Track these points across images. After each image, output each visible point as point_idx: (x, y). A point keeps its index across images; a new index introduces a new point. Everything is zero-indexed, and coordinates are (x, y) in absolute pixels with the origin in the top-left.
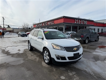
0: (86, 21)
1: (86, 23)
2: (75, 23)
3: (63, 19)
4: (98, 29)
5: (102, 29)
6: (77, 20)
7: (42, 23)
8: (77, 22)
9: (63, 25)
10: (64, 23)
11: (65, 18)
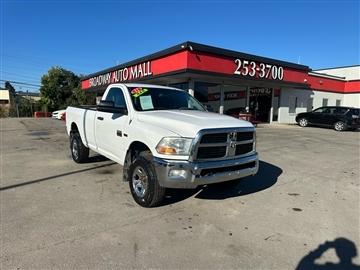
0: (278, 67)
1: (277, 73)
2: (236, 72)
3: (186, 52)
4: (325, 101)
6: (245, 62)
8: (243, 70)
9: (190, 80)
10: (188, 70)
11: (191, 48)
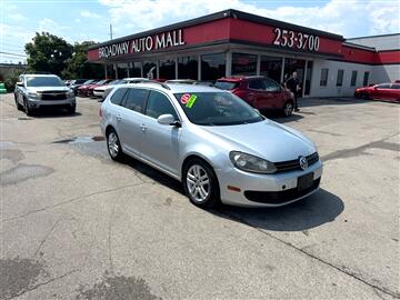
0: (315, 36)
1: (315, 44)
3: (229, 20)
5: (367, 74)
6: (285, 32)
7: (129, 40)
8: (282, 40)
9: (228, 50)
10: (231, 40)
11: (234, 16)
